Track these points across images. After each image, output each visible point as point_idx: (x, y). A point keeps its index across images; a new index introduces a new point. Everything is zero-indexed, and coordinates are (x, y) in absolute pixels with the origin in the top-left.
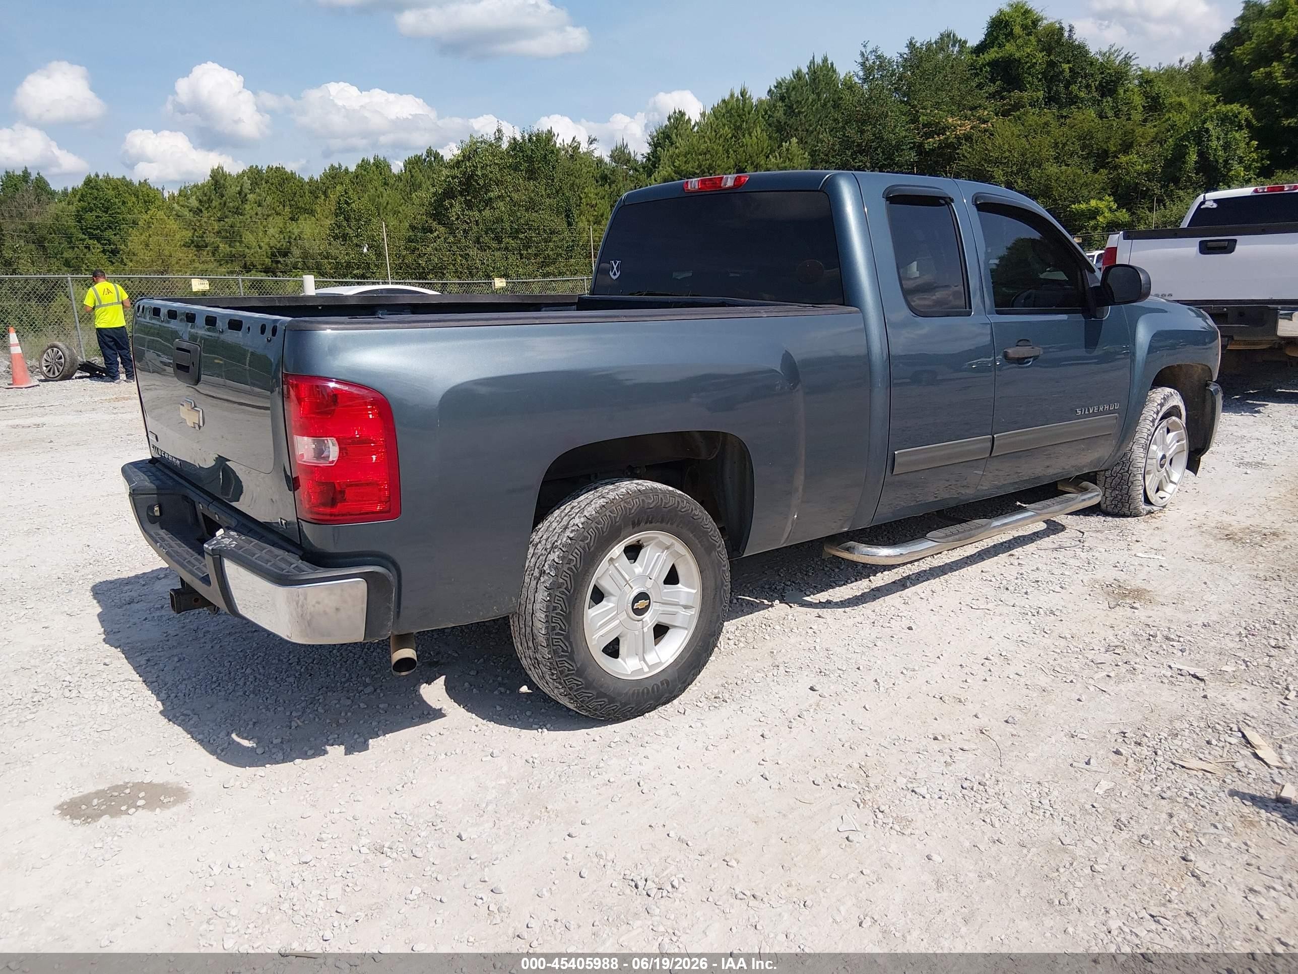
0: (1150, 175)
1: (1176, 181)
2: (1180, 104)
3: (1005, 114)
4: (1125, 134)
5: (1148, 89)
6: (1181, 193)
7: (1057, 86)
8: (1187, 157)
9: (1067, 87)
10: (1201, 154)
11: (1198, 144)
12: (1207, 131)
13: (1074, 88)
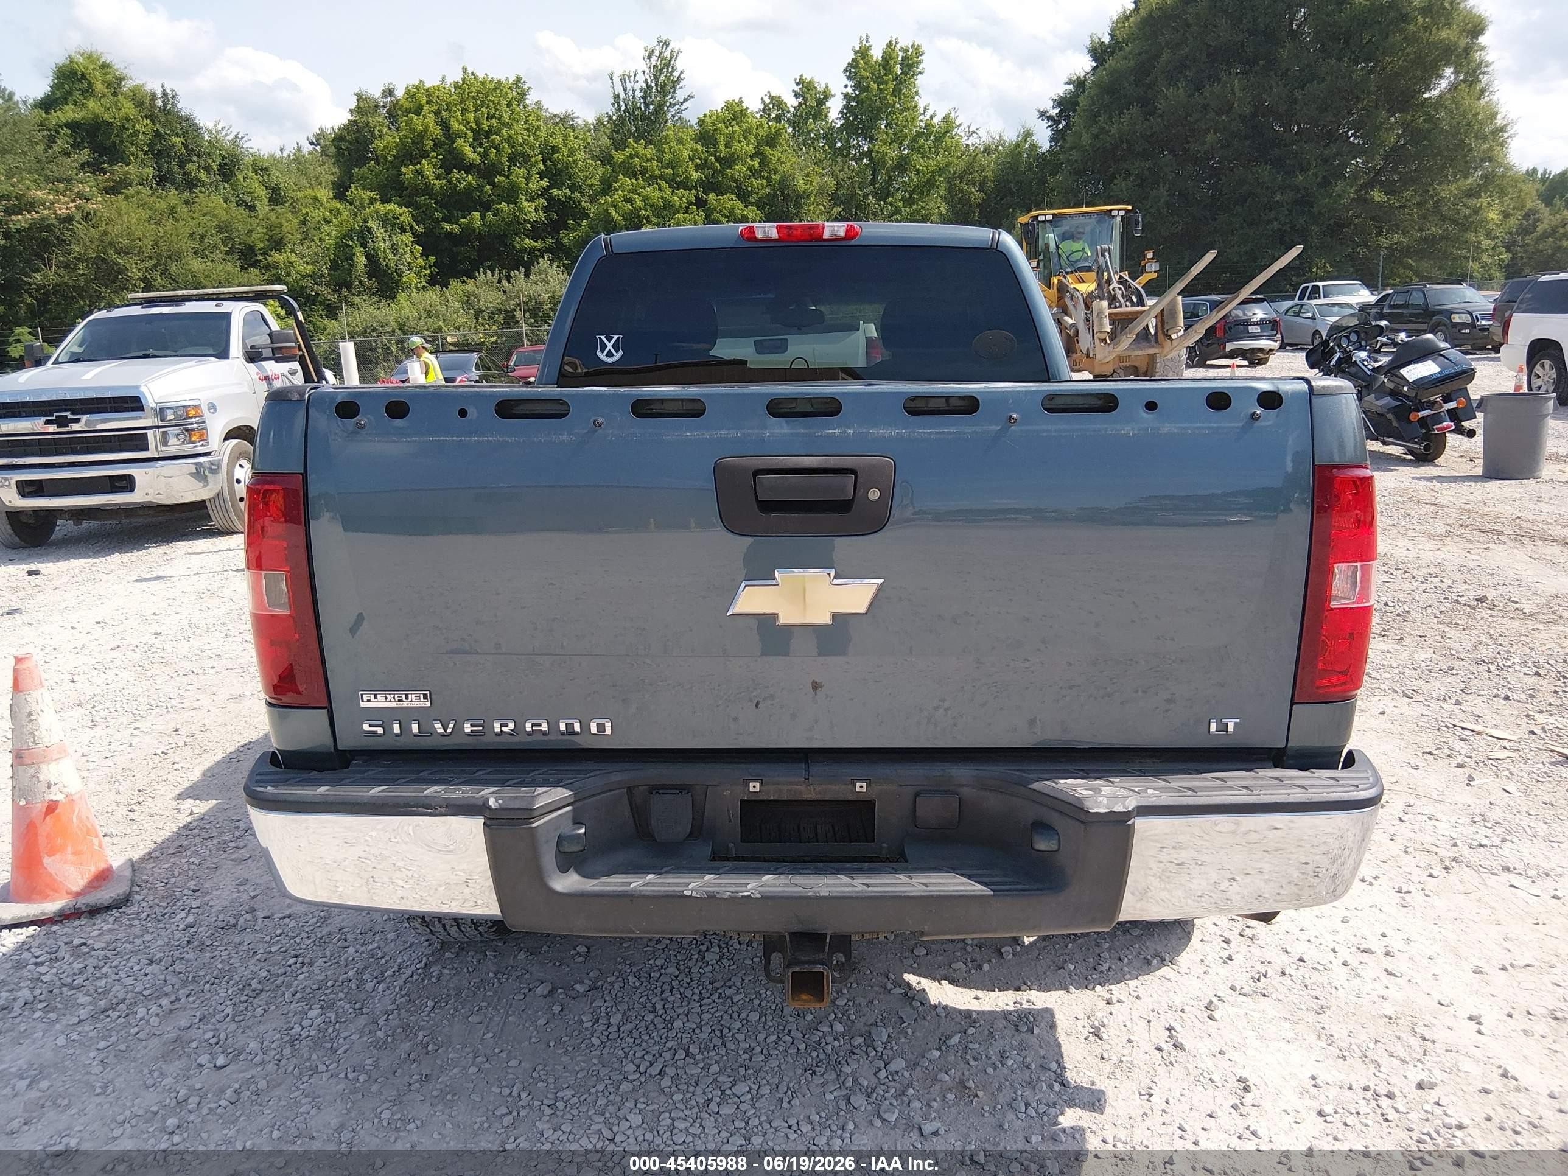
0: (315, 277)
1: (349, 286)
2: (315, 198)
3: (109, 191)
4: (270, 228)
5: (265, 178)
6: (357, 300)
7: (169, 163)
8: (355, 258)
9: (182, 165)
10: (368, 256)
11: (364, 246)
12: (370, 230)
13: (191, 167)
